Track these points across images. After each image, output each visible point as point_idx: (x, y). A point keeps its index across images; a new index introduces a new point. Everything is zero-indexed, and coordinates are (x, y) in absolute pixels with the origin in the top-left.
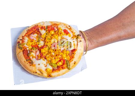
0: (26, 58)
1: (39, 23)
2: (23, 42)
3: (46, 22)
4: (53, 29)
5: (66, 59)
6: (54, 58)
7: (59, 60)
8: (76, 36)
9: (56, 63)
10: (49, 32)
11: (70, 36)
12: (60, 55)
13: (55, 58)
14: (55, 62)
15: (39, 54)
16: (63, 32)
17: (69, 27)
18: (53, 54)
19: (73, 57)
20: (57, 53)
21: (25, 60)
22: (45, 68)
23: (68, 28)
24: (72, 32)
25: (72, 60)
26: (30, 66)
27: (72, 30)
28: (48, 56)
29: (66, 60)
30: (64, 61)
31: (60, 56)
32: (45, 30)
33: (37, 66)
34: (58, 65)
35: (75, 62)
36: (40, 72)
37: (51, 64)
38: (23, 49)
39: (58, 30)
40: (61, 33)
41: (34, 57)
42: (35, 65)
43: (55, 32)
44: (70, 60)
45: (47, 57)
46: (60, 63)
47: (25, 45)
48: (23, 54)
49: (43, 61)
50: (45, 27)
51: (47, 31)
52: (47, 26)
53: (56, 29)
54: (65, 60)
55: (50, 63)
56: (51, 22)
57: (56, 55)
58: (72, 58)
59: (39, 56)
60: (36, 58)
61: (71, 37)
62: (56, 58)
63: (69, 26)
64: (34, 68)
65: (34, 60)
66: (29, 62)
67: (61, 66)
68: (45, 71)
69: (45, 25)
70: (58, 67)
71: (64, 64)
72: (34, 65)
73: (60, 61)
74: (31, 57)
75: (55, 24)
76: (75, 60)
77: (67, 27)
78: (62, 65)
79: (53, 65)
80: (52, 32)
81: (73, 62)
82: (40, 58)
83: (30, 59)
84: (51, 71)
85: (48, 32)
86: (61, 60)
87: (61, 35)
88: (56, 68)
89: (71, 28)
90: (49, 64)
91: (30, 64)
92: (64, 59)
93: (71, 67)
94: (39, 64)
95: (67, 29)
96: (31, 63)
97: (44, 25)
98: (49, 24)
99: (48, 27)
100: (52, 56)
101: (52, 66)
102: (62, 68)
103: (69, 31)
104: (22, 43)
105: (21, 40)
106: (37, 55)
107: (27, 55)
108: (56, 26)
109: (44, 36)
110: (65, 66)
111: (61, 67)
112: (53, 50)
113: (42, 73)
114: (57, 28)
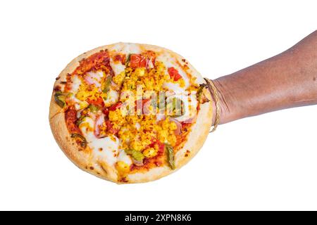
0: (71, 130)
1: (113, 45)
2: (69, 89)
3: (129, 44)
4: (144, 64)
5: (166, 141)
6: (137, 136)
7: (150, 143)
8: (196, 88)
9: (142, 152)
10: (133, 71)
11: (182, 85)
12: (154, 130)
13: (140, 138)
14: (141, 148)
15: (104, 124)
16: (166, 73)
17: (183, 64)
18: (137, 126)
19: (184, 139)
20: (147, 124)
21: (69, 136)
22: (115, 160)
23: (180, 65)
24: (190, 76)
25: (181, 145)
26: (80, 150)
27: (188, 71)
28: (124, 129)
29: (167, 145)
30: (162, 146)
31: (152, 134)
32: (123, 64)
33: (97, 153)
34: (147, 155)
35: (188, 151)
36: (102, 167)
37: (130, 152)
38: (66, 107)
39: (155, 67)
40: (161, 77)
41: (91, 130)
42: (91, 150)
43: (148, 71)
44: (177, 145)
45: (121, 133)
46: (152, 152)
47: (72, 97)
48: (66, 118)
49: (113, 142)
50: (124, 56)
51: (128, 67)
52: (130, 56)
53: (151, 66)
54: (164, 144)
55: (129, 149)
56: (141, 46)
57: (145, 131)
58: (183, 141)
59: (104, 129)
60: (95, 131)
61: (185, 88)
62: (143, 137)
63: (184, 61)
64: (88, 156)
65: (89, 136)
66: (78, 142)
67: (153, 158)
68: (114, 168)
69: (126, 52)
70: (146, 160)
71: (160, 154)
72: (88, 148)
73: (152, 146)
74: (83, 129)
75: (149, 51)
76: (187, 146)
77: (178, 62)
78: (155, 157)
79: (135, 154)
80: (142, 72)
81: (183, 151)
82: (104, 134)
83: (80, 135)
84: (128, 168)
85: (130, 69)
86: (155, 143)
87: (162, 80)
88: (140, 162)
89: (188, 65)
90: (126, 151)
91: (79, 147)
92: (162, 141)
93: (176, 163)
94: (101, 149)
95: (176, 67)
96: (83, 144)
97: (123, 53)
98: (136, 52)
99: (131, 58)
100: (134, 132)
101: (131, 156)
102: (156, 163)
103: (181, 72)
104: (65, 91)
105: (63, 83)
106: (99, 126)
107: (75, 123)
108: (152, 58)
109: (121, 80)
110: (163, 159)
111: (153, 161)
112: (139, 117)
113: (105, 171)
114: (154, 62)
